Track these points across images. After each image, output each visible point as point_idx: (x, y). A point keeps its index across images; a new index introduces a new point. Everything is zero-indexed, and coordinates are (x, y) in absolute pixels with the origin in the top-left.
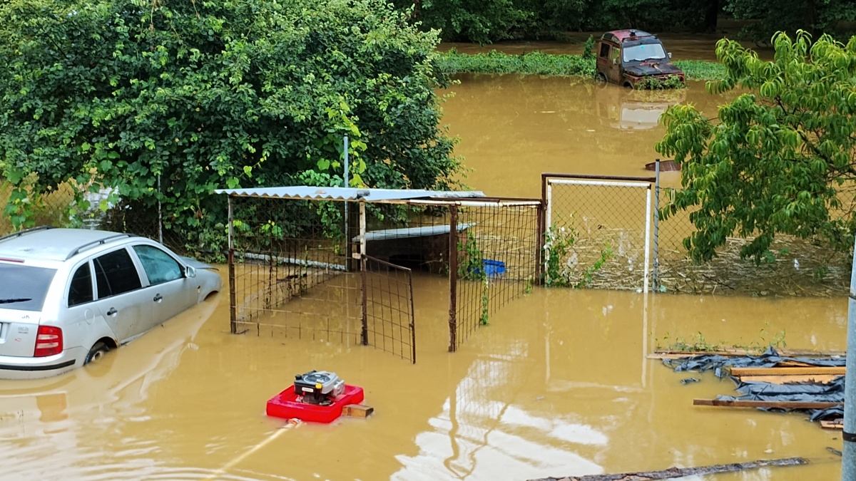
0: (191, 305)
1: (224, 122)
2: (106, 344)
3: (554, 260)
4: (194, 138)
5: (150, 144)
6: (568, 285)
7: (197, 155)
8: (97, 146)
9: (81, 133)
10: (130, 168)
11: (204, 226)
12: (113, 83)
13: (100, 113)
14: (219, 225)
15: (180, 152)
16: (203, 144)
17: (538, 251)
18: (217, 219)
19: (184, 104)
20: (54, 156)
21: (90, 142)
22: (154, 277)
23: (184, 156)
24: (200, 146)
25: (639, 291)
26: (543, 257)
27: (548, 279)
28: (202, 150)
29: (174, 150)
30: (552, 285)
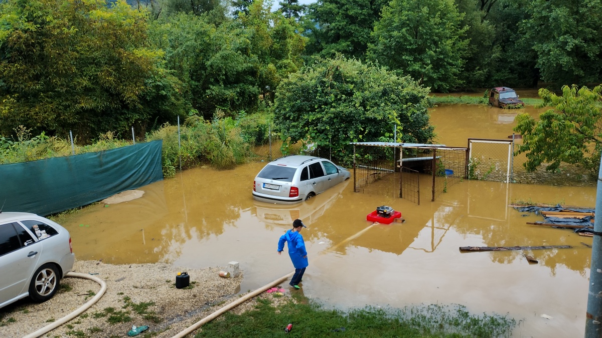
0: (341, 182)
1: (353, 120)
2: (312, 194)
3: (472, 170)
4: (343, 125)
5: (328, 127)
6: (477, 179)
7: (343, 131)
8: (310, 128)
9: (305, 124)
10: (321, 136)
11: (345, 156)
12: (316, 107)
13: (311, 117)
14: (350, 155)
15: (338, 130)
16: (346, 128)
17: (466, 167)
18: (350, 153)
19: (339, 114)
20: (296, 132)
21: (308, 127)
22: (328, 172)
23: (339, 132)
24: (344, 128)
25: (505, 182)
26: (468, 169)
27: (469, 177)
28: (345, 130)
29: (336, 129)
30: (471, 179)
